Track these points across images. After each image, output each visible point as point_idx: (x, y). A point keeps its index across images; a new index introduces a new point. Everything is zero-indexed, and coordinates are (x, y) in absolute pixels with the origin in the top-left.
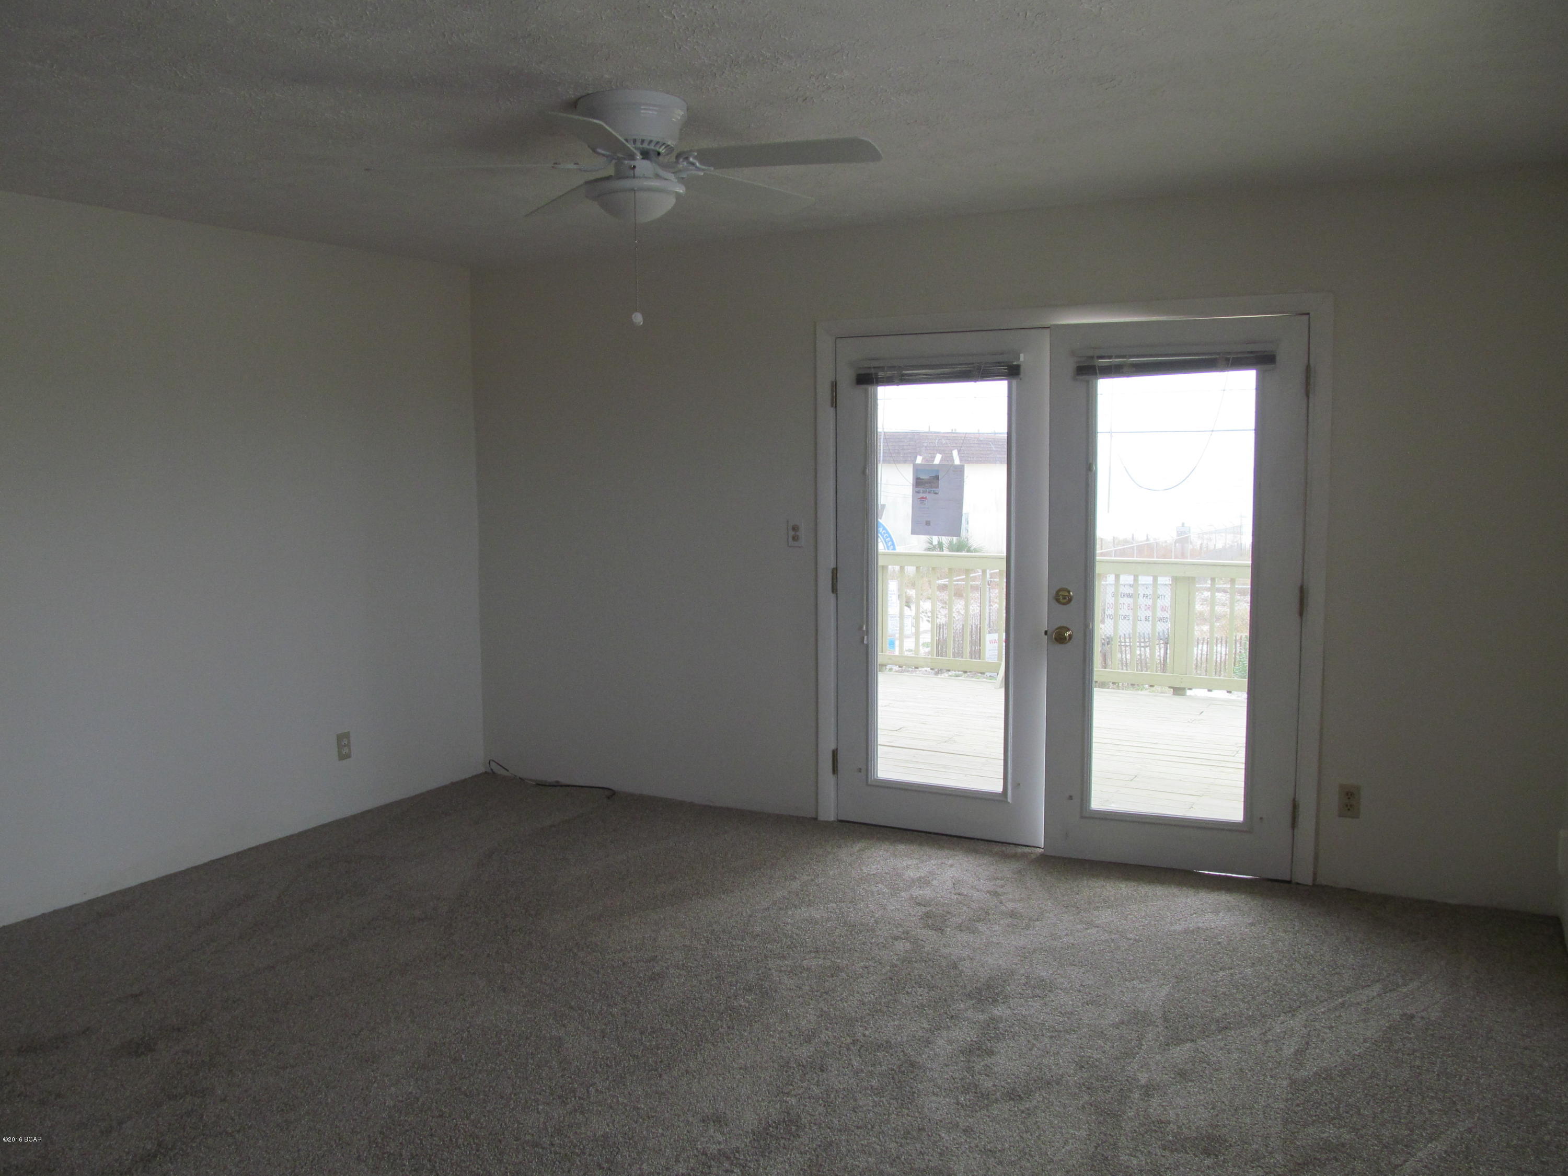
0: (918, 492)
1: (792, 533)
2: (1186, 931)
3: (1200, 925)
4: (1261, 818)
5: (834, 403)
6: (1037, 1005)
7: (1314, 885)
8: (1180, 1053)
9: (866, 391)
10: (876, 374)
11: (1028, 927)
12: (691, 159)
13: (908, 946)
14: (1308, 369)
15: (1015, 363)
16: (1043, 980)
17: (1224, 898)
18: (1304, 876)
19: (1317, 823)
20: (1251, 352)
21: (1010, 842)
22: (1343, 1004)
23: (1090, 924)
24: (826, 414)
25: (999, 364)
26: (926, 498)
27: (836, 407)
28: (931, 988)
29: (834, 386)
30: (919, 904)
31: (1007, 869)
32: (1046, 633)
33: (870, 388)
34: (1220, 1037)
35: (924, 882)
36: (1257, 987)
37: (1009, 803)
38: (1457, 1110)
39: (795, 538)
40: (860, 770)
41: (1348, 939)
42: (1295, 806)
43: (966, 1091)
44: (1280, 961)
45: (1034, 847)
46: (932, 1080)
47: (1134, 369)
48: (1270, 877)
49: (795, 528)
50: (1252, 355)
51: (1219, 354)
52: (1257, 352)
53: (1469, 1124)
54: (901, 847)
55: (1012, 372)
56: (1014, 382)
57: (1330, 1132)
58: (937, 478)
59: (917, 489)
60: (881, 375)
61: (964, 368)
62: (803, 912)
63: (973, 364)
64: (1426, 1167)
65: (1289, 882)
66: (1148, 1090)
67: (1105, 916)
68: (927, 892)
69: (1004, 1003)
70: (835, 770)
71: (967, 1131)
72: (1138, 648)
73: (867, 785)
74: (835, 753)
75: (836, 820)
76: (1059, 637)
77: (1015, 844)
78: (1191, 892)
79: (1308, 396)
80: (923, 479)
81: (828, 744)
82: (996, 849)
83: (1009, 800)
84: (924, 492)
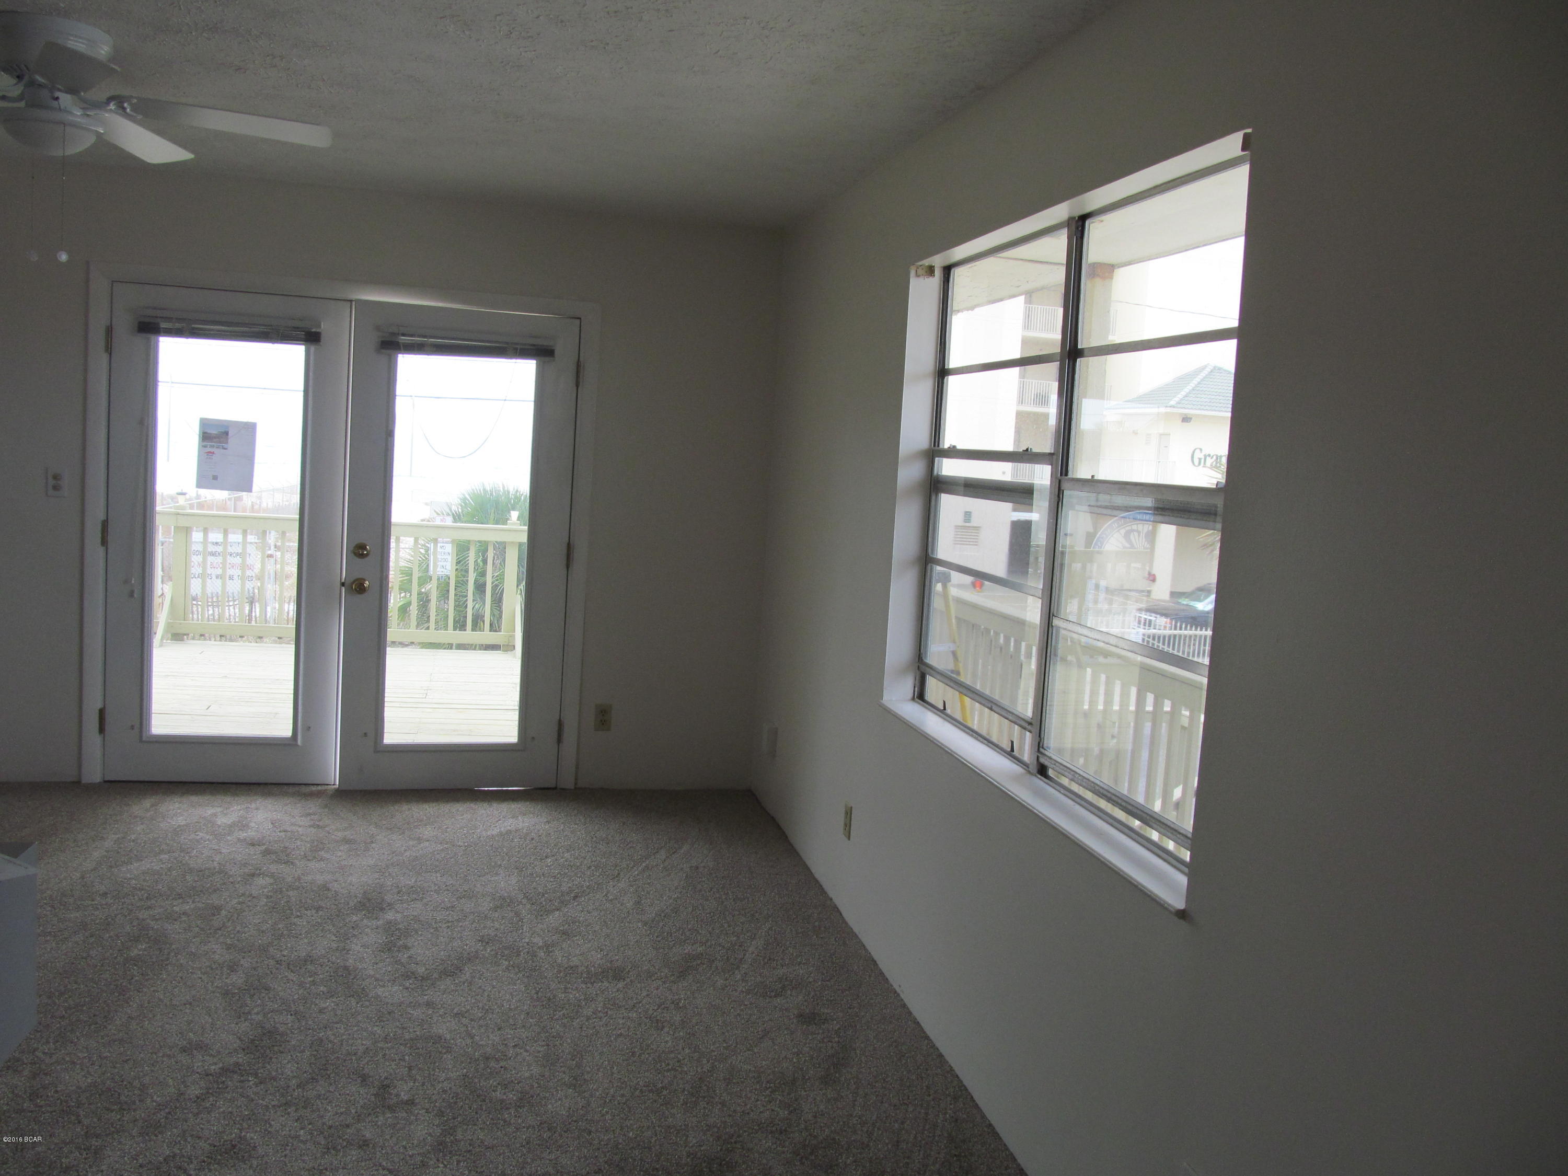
0: (205, 447)
1: (51, 482)
2: (501, 834)
3: (509, 828)
4: (533, 738)
5: (109, 349)
6: (419, 905)
7: (575, 788)
8: (554, 919)
9: (148, 340)
10: (158, 324)
11: (366, 849)
12: (126, 105)
13: (269, 880)
14: (578, 365)
15: (314, 330)
16: (412, 887)
17: (515, 806)
18: (568, 782)
19: (579, 737)
20: (534, 345)
21: (301, 782)
22: (647, 867)
23: (420, 840)
24: (99, 361)
25: (296, 328)
26: (213, 453)
27: (110, 354)
28: (318, 909)
29: (109, 331)
30: (253, 845)
31: (313, 806)
32: (343, 584)
33: (153, 337)
34: (576, 904)
35: (242, 825)
36: (581, 865)
37: (298, 745)
38: (757, 919)
39: (56, 488)
40: (132, 727)
41: (624, 823)
42: (560, 724)
43: (408, 977)
44: (586, 845)
45: (327, 785)
46: (371, 976)
47: (435, 349)
48: (539, 786)
49: (56, 477)
50: (532, 347)
51: (507, 343)
52: (538, 345)
53: (768, 925)
54: (194, 799)
55: (311, 337)
56: (313, 348)
57: (688, 949)
58: (227, 433)
59: (205, 443)
60: (163, 325)
61: (262, 329)
62: (136, 868)
63: (271, 326)
64: (758, 955)
65: (555, 788)
66: (548, 948)
67: (428, 832)
68: (251, 834)
69: (390, 909)
70: (102, 730)
71: (429, 1004)
72: (227, 608)
73: (141, 741)
74: (102, 713)
75: (102, 781)
76: (357, 587)
77: (305, 784)
78: (485, 805)
79: (577, 386)
80: (210, 434)
81: (93, 702)
82: (291, 789)
83: (299, 742)
84: (212, 447)
